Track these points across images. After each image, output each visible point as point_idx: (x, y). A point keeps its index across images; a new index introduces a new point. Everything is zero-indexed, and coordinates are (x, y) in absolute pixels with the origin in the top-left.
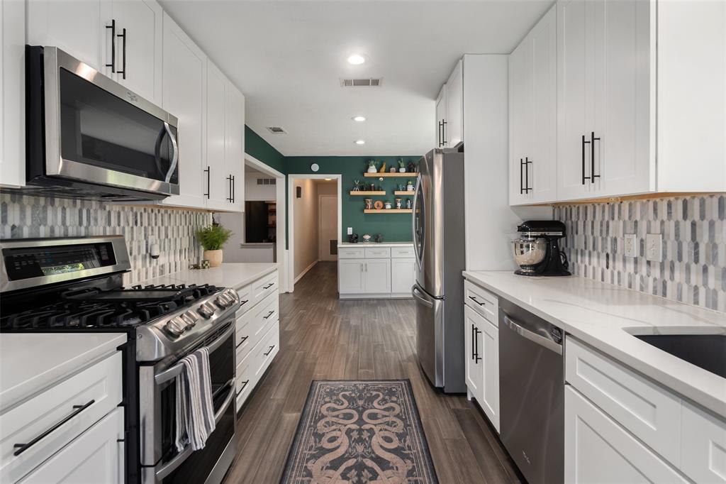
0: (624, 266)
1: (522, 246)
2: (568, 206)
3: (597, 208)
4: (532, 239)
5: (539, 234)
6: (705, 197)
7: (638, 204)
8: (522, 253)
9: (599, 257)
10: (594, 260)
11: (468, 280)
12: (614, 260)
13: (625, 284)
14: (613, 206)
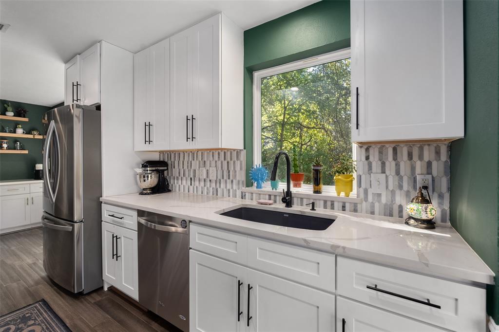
0: (199, 183)
1: (144, 177)
2: (169, 153)
3: (186, 154)
4: (150, 172)
5: (154, 169)
6: (232, 151)
7: (206, 153)
8: (144, 181)
9: (186, 180)
10: (184, 182)
11: (105, 203)
12: (194, 181)
13: (200, 193)
14: (194, 153)
